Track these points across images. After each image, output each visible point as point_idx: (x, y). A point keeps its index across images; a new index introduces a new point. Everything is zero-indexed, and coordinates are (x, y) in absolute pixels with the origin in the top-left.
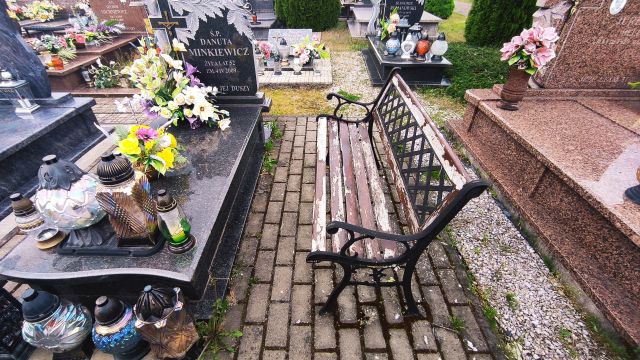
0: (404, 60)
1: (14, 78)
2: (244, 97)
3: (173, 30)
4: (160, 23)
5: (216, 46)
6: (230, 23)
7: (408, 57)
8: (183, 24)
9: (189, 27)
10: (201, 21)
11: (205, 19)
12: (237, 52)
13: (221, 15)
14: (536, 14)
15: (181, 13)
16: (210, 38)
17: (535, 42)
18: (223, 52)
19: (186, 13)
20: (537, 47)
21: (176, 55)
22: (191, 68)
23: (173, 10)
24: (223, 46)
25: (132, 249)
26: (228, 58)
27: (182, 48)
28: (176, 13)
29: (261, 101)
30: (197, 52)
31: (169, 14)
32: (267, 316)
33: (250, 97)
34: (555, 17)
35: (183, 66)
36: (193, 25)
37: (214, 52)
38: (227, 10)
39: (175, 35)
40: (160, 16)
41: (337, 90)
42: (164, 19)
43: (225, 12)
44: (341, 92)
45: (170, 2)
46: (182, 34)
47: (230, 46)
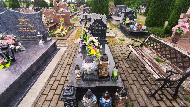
0: (135, 30)
1: (40, 34)
2: (102, 40)
3: (87, 22)
4: (84, 20)
5: (97, 26)
6: (102, 20)
7: (136, 30)
8: (90, 21)
11: (96, 20)
12: (102, 28)
13: (100, 19)
14: (179, 20)
16: (96, 24)
17: (183, 27)
18: (99, 28)
19: (91, 18)
20: (184, 28)
21: (87, 28)
22: (90, 32)
23: (88, 17)
24: (99, 26)
25: (104, 79)
26: (100, 29)
27: (89, 27)
28: (88, 18)
29: (106, 41)
30: (91, 28)
32: (136, 98)
33: (104, 40)
34: (185, 21)
35: (88, 31)
36: (92, 21)
37: (96, 28)
38: (102, 17)
39: (87, 24)
40: (84, 19)
41: (117, 38)
42: (85, 19)
43: (102, 18)
44: (119, 39)
45: (88, 15)
46: (89, 23)
47: (101, 26)
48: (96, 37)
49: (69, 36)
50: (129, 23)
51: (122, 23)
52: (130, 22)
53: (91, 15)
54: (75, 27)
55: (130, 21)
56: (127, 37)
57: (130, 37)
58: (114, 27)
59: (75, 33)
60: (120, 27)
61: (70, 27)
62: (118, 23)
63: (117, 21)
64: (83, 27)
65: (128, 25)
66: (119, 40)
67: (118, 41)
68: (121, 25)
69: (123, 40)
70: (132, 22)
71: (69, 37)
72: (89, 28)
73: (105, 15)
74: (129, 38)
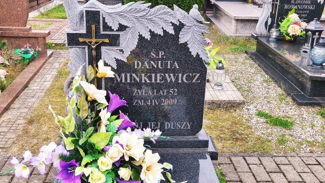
2: (183, 139)
3: (98, 49)
5: (155, 70)
6: (182, 41)
8: (114, 41)
9: (122, 46)
10: (141, 38)
11: (147, 36)
12: (182, 78)
13: (172, 32)
15: (116, 27)
18: (164, 78)
19: (122, 28)
21: (98, 82)
22: (117, 101)
23: (105, 24)
24: (166, 71)
27: (110, 74)
28: (107, 28)
29: (205, 143)
30: (126, 78)
31: (97, 29)
35: (108, 98)
36: (129, 43)
37: (150, 78)
38: (182, 25)
39: (98, 57)
40: (84, 31)
41: (253, 111)
42: (88, 34)
43: (179, 28)
44: (261, 114)
45: (104, 9)
46: (109, 55)
47: (174, 71)
48: (148, 132)
49: (17, 96)
50: (298, 33)
51: (264, 32)
52: (307, 31)
53: (120, 14)
54: (49, 52)
55: (304, 25)
56: (300, 104)
57: (312, 105)
58: (228, 49)
59: (48, 84)
60: (258, 50)
61: (27, 52)
62: (247, 32)
63: (240, 25)
64: (79, 73)
65: (296, 42)
66: (262, 120)
67: (260, 128)
68: (259, 44)
69: (284, 124)
70: (314, 32)
71: (16, 105)
72: (108, 80)
73: (195, 10)
74: (311, 109)
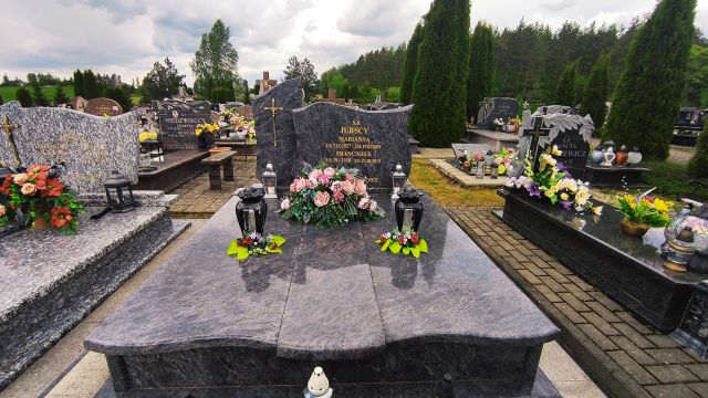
0: (608, 167)
3: (537, 137)
4: (530, 132)
6: (581, 133)
7: (611, 165)
9: (550, 136)
10: (560, 132)
12: (577, 154)
13: (576, 128)
15: (549, 126)
16: (562, 143)
19: (552, 126)
26: (570, 157)
28: (544, 126)
31: (540, 127)
36: (553, 135)
38: (581, 125)
40: (533, 128)
42: (535, 130)
45: (544, 119)
46: (542, 140)
47: (573, 150)
53: (552, 119)
73: (588, 116)
